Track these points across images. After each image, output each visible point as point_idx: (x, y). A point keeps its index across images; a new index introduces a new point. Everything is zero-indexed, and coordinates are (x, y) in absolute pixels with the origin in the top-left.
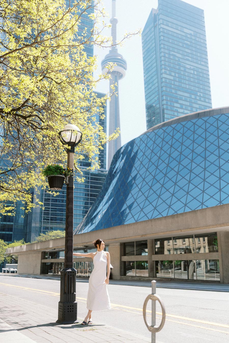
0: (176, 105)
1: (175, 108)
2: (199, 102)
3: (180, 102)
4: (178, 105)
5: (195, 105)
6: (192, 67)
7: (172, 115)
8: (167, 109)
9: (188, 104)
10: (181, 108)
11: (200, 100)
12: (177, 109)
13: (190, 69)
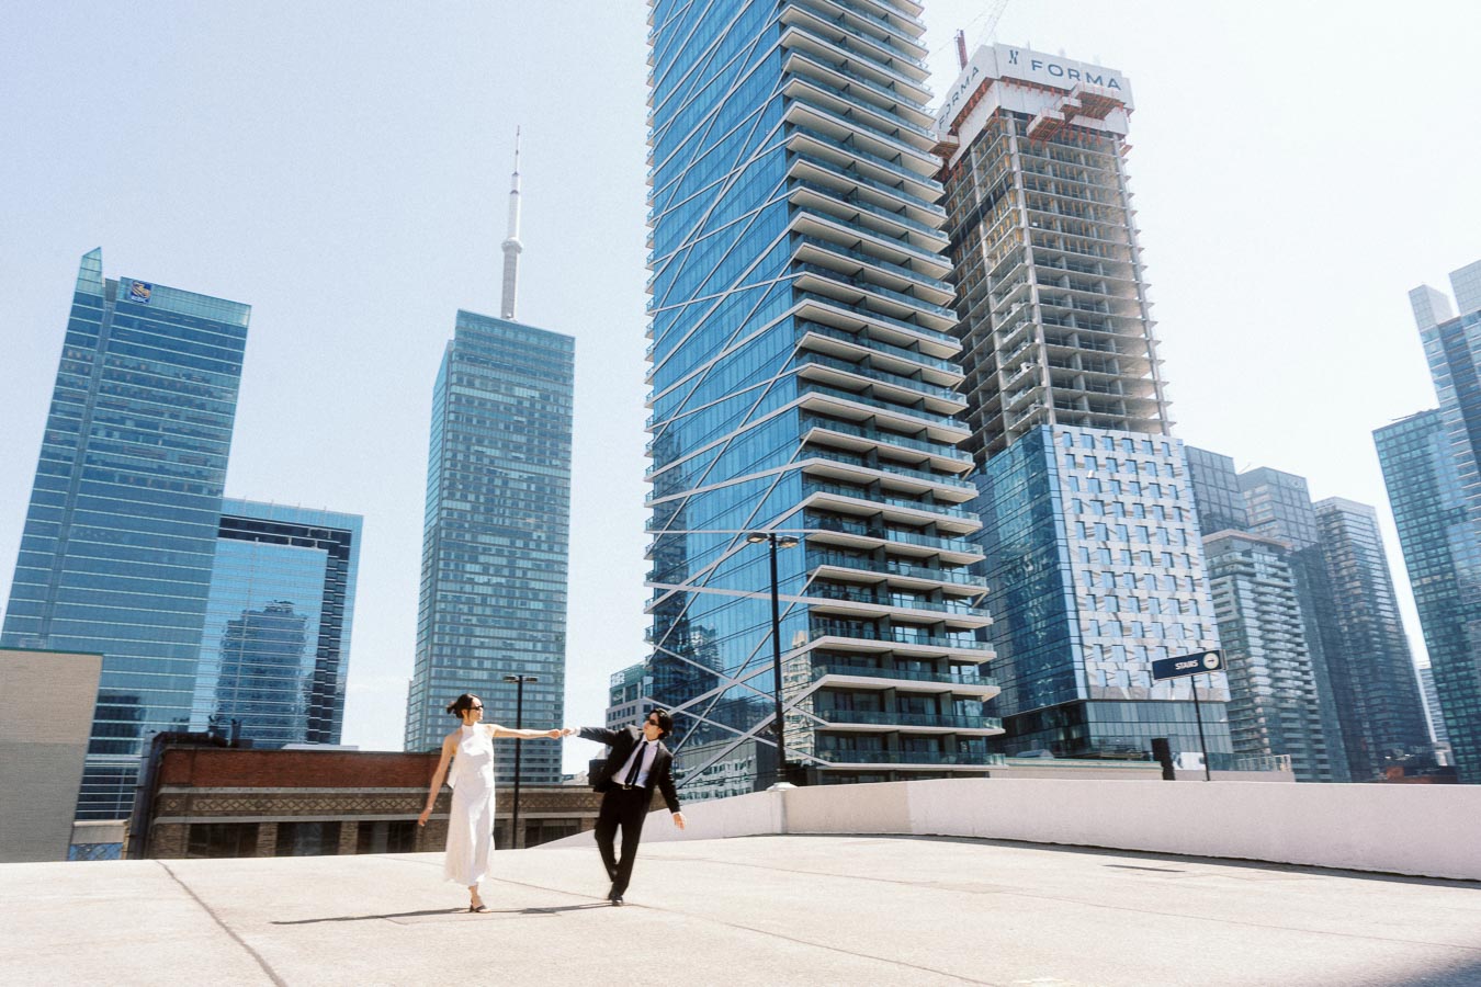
0: (468, 567)
1: (468, 576)
2: (534, 555)
3: (482, 559)
4: (477, 568)
5: (521, 563)
6: (525, 476)
7: (455, 592)
8: (446, 579)
9: (504, 561)
10: (485, 572)
11: (538, 549)
12: (472, 576)
13: (520, 480)
